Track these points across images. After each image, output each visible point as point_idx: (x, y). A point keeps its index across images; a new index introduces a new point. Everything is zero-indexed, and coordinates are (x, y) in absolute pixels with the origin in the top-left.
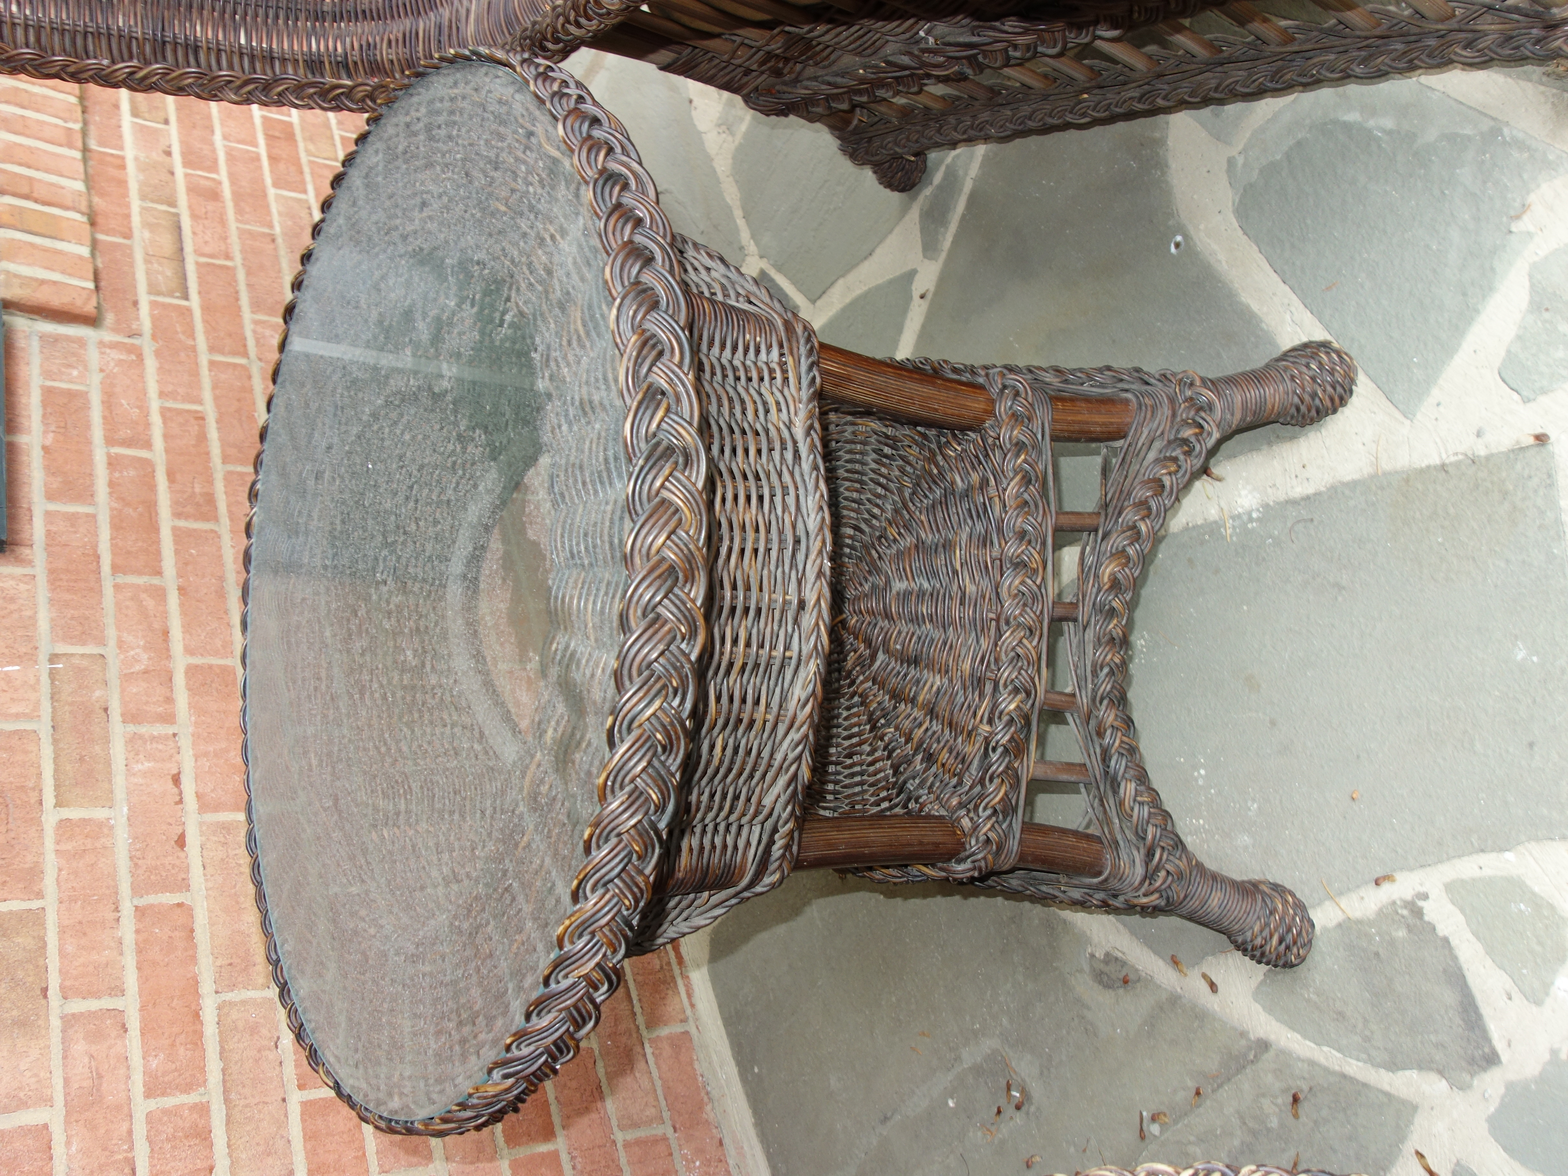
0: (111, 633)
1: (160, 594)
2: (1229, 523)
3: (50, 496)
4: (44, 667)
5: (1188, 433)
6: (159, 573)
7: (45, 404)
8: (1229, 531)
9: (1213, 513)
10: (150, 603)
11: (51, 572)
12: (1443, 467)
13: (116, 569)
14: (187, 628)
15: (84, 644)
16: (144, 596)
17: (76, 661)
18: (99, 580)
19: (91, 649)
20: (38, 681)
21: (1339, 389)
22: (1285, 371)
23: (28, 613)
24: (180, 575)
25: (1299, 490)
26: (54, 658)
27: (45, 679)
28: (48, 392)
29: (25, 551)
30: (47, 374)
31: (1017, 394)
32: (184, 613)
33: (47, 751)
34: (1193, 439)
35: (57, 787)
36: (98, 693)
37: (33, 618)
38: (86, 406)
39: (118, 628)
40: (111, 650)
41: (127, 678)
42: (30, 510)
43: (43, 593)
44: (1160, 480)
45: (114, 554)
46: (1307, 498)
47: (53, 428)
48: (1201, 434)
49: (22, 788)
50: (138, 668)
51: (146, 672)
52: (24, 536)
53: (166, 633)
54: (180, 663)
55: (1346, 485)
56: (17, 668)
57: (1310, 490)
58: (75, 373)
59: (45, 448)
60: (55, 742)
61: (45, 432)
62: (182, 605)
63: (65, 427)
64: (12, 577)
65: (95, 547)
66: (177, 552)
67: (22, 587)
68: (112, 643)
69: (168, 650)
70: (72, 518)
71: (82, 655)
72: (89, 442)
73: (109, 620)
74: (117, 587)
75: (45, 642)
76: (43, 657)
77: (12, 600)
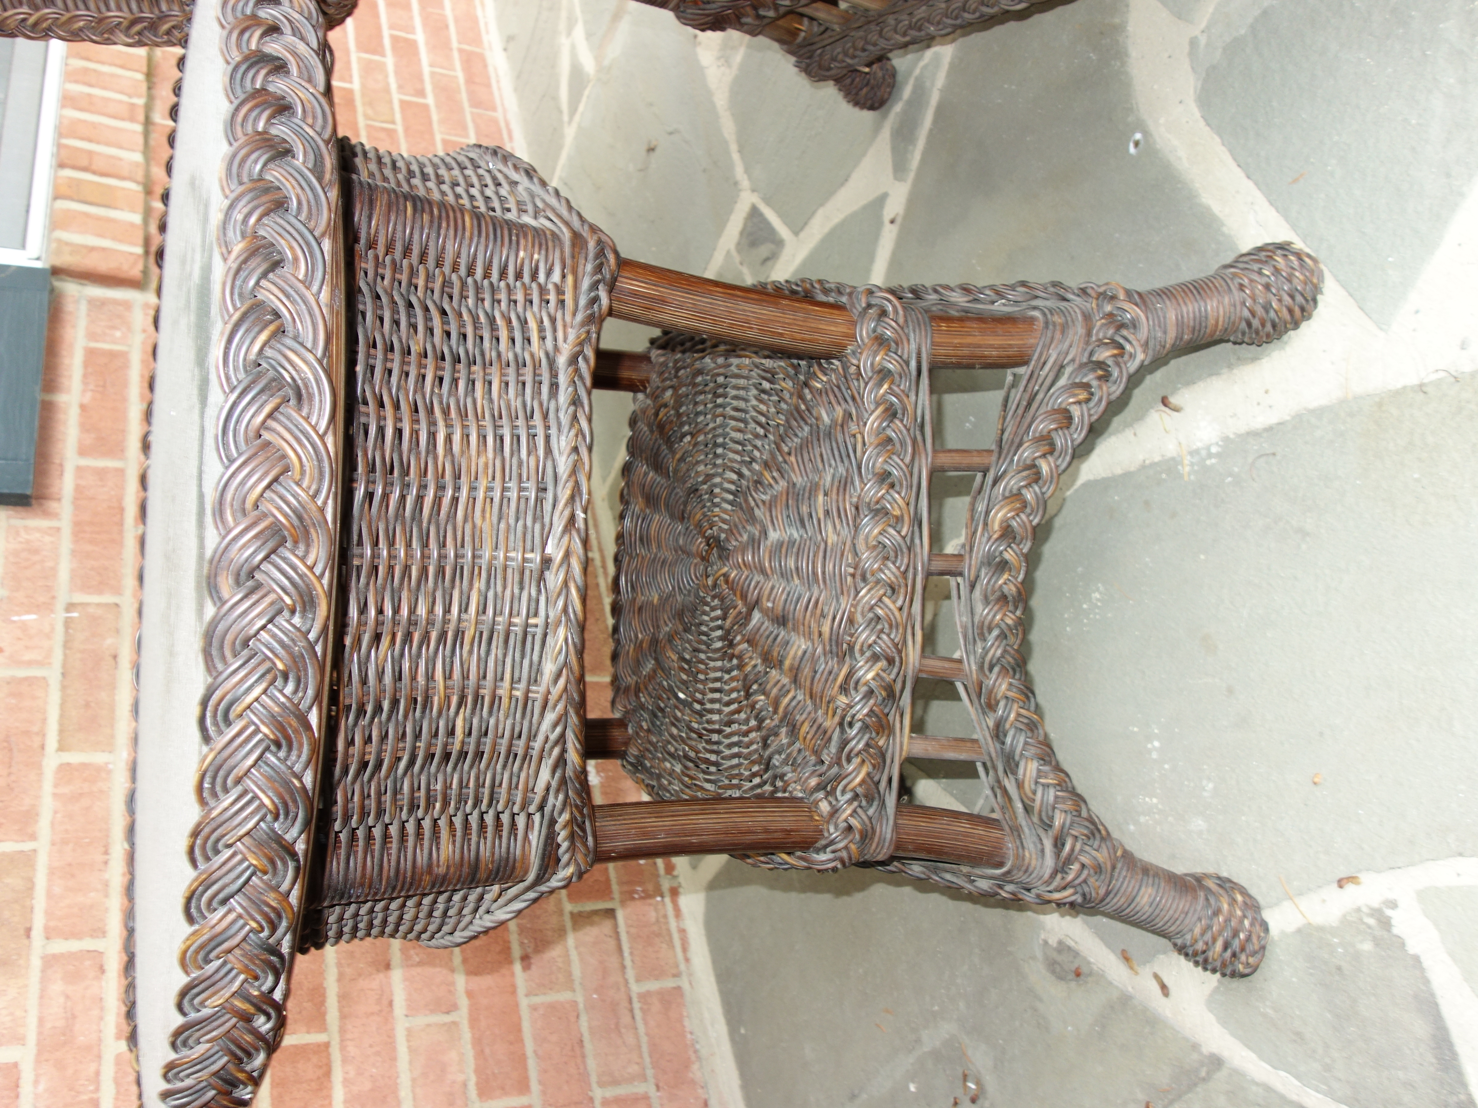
0: (129, 583)
2: (1187, 460)
3: (82, 452)
4: (60, 615)
5: (1104, 354)
7: (86, 364)
8: (1187, 469)
9: (1171, 449)
11: (76, 524)
12: (1421, 388)
15: (100, 592)
17: (91, 610)
18: (121, 532)
19: (107, 598)
20: (53, 629)
21: (1299, 299)
22: (1232, 279)
23: (49, 564)
25: (1262, 420)
26: (70, 607)
27: (60, 628)
28: (91, 354)
29: (53, 505)
30: (92, 336)
31: (883, 313)
33: (54, 697)
34: (1110, 362)
35: (61, 731)
36: (109, 641)
37: (54, 570)
38: (126, 366)
40: (126, 600)
42: (61, 465)
43: (66, 544)
44: (1067, 411)
46: (1269, 429)
47: (92, 387)
48: (1122, 355)
49: (27, 733)
52: (54, 490)
55: (1312, 412)
56: (33, 617)
57: (1272, 419)
58: (118, 334)
59: (83, 407)
60: (64, 688)
61: (84, 391)
63: (104, 386)
64: (38, 529)
65: (120, 499)
67: (47, 539)
68: (128, 592)
70: (101, 473)
71: (98, 605)
72: (124, 400)
73: (127, 571)
75: (64, 592)
76: (60, 606)
77: (36, 551)
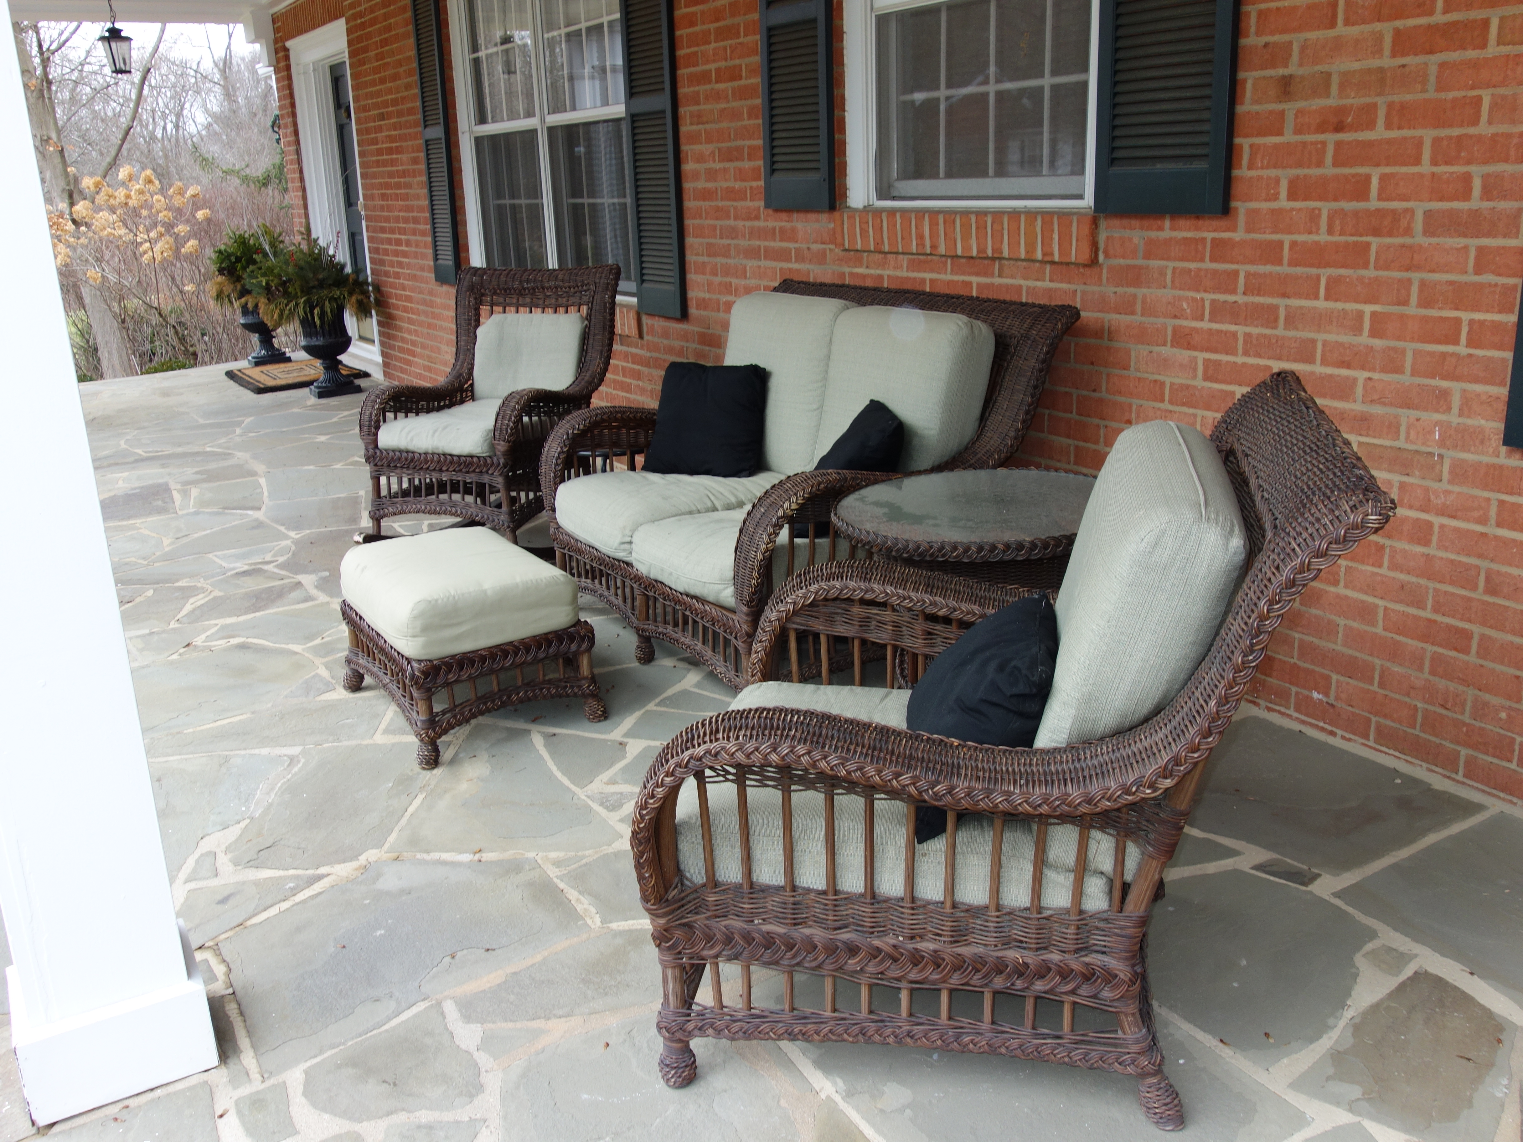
0: (1457, 489)
1: (1483, 521)
4: (1436, 451)
6: (1499, 525)
10: (1476, 514)
11: (1501, 467)
13: (1501, 503)
14: (1456, 530)
15: (1449, 473)
16: (1481, 512)
17: (1438, 467)
18: (1494, 491)
19: (1446, 475)
20: (1429, 446)
23: (1472, 449)
24: (1496, 537)
26: (1441, 456)
27: (1430, 450)
32: (1468, 531)
33: (1387, 443)
35: (1368, 444)
36: (1417, 473)
37: (1469, 451)
39: (1459, 493)
40: (1445, 485)
41: (1427, 490)
43: (1485, 459)
45: (1513, 504)
49: (1369, 428)
50: (1432, 497)
51: (1429, 500)
53: (1454, 517)
54: (1437, 521)
56: (1436, 437)
60: (1391, 448)
62: (1474, 532)
66: (1514, 540)
67: (1491, 450)
68: (1450, 488)
69: (1443, 515)
71: (1441, 471)
73: (1465, 490)
74: (1488, 500)
75: (1451, 455)
76: (1443, 451)
77: (1482, 442)
